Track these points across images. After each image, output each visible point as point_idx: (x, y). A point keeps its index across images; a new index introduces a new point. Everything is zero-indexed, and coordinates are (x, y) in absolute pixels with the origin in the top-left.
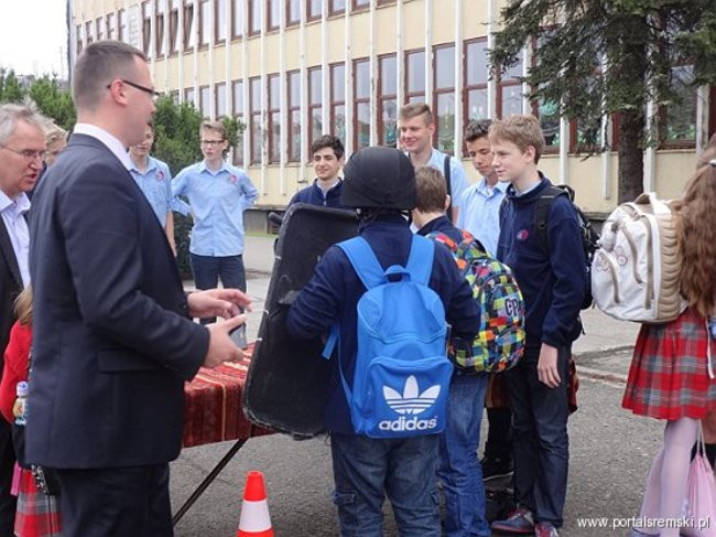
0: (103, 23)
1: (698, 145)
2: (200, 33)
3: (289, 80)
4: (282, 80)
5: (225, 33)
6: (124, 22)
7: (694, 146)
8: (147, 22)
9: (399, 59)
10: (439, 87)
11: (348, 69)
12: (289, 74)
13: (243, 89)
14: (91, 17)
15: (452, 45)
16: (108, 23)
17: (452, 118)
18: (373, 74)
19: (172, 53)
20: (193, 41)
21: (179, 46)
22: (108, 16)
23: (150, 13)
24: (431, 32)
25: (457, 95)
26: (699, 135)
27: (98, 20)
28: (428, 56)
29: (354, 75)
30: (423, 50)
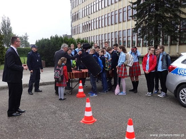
0: (78, 26)
1: (169, 45)
2: (91, 28)
3: (105, 35)
4: (104, 35)
5: (95, 28)
6: (80, 26)
7: (168, 45)
8: (83, 26)
9: (122, 32)
10: (128, 36)
11: (114, 33)
12: (105, 34)
13: (98, 37)
14: (75, 26)
15: (130, 29)
16: (77, 26)
17: (130, 41)
18: (118, 34)
19: (87, 31)
20: (90, 29)
21: (88, 30)
22: (77, 25)
23: (84, 25)
24: (127, 27)
25: (131, 37)
26: (169, 43)
27: (76, 26)
28: (126, 31)
29: (115, 34)
30: (125, 30)
